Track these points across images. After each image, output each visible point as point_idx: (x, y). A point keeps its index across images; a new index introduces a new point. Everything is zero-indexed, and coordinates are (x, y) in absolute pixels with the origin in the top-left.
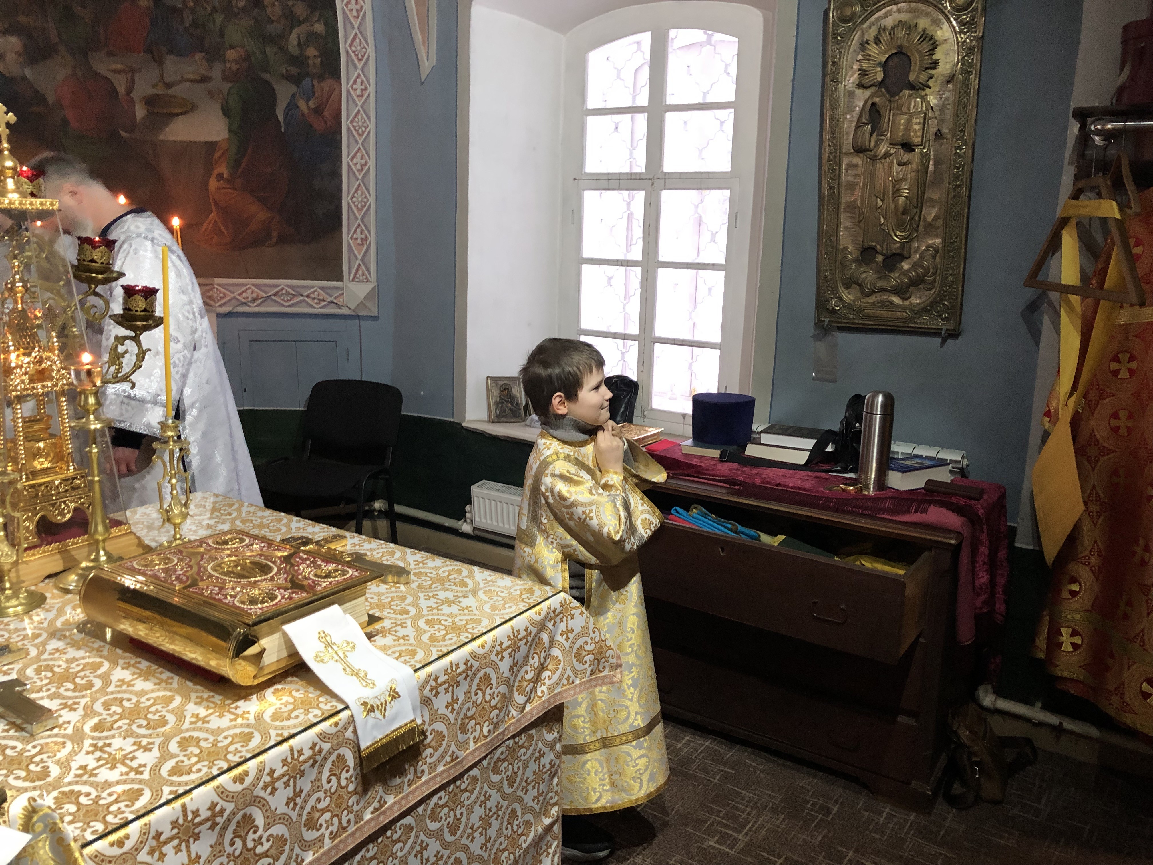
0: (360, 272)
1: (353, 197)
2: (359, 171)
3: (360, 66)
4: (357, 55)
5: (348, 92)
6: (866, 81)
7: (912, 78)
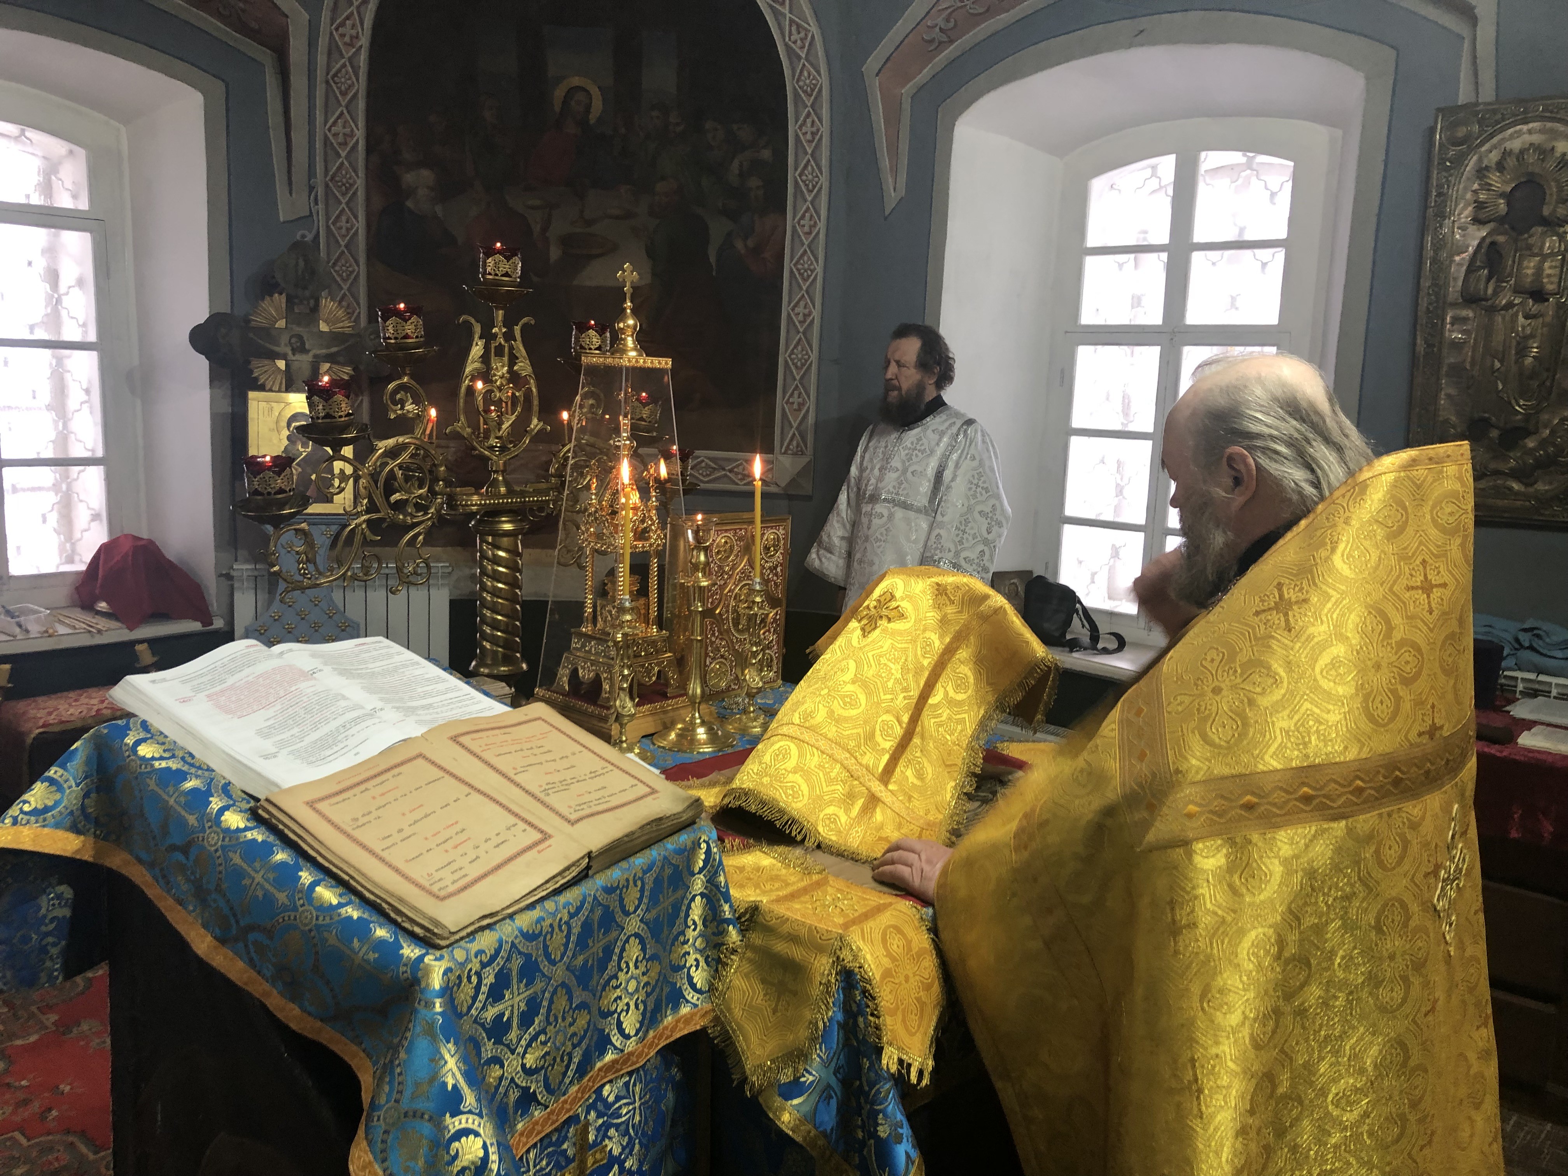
0: (795, 443)
1: (792, 353)
2: (800, 322)
3: (809, 199)
4: (807, 185)
5: (794, 227)
6: (1482, 216)
7: (1546, 211)
